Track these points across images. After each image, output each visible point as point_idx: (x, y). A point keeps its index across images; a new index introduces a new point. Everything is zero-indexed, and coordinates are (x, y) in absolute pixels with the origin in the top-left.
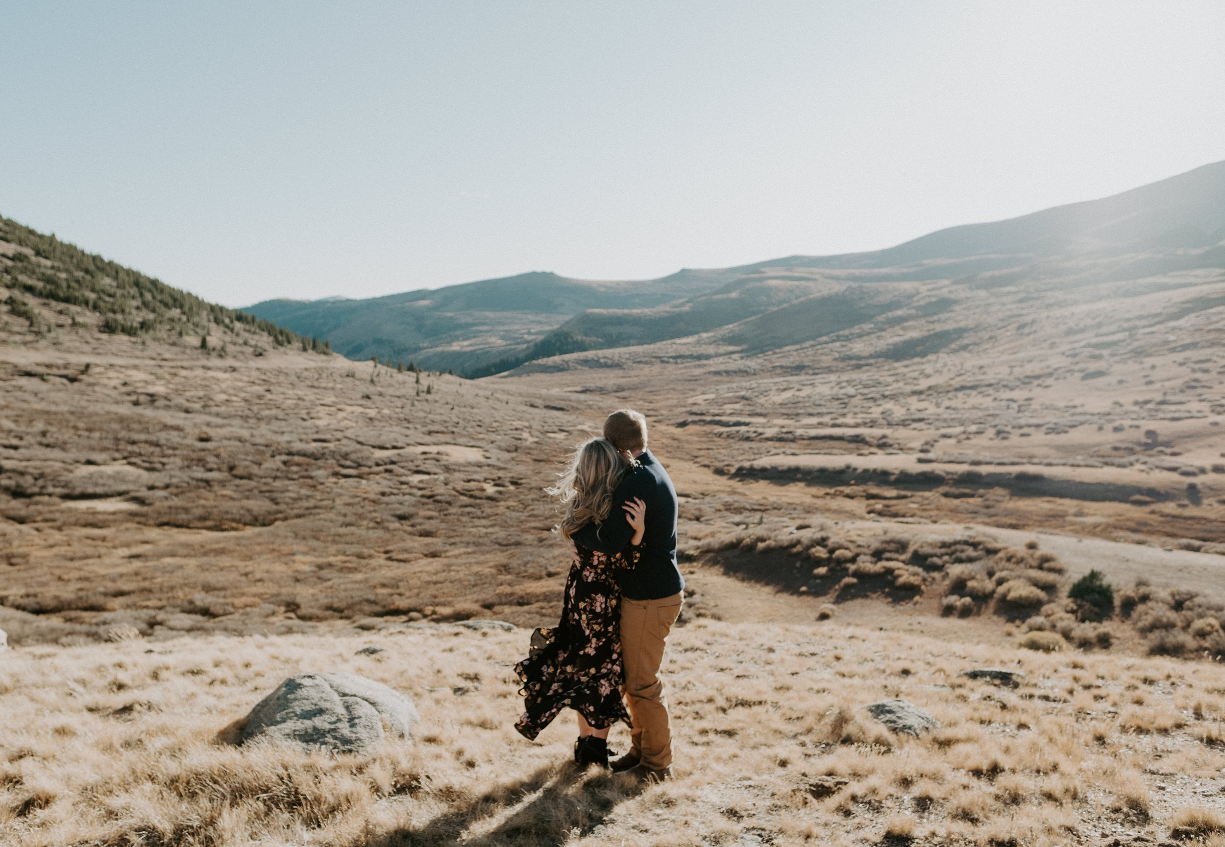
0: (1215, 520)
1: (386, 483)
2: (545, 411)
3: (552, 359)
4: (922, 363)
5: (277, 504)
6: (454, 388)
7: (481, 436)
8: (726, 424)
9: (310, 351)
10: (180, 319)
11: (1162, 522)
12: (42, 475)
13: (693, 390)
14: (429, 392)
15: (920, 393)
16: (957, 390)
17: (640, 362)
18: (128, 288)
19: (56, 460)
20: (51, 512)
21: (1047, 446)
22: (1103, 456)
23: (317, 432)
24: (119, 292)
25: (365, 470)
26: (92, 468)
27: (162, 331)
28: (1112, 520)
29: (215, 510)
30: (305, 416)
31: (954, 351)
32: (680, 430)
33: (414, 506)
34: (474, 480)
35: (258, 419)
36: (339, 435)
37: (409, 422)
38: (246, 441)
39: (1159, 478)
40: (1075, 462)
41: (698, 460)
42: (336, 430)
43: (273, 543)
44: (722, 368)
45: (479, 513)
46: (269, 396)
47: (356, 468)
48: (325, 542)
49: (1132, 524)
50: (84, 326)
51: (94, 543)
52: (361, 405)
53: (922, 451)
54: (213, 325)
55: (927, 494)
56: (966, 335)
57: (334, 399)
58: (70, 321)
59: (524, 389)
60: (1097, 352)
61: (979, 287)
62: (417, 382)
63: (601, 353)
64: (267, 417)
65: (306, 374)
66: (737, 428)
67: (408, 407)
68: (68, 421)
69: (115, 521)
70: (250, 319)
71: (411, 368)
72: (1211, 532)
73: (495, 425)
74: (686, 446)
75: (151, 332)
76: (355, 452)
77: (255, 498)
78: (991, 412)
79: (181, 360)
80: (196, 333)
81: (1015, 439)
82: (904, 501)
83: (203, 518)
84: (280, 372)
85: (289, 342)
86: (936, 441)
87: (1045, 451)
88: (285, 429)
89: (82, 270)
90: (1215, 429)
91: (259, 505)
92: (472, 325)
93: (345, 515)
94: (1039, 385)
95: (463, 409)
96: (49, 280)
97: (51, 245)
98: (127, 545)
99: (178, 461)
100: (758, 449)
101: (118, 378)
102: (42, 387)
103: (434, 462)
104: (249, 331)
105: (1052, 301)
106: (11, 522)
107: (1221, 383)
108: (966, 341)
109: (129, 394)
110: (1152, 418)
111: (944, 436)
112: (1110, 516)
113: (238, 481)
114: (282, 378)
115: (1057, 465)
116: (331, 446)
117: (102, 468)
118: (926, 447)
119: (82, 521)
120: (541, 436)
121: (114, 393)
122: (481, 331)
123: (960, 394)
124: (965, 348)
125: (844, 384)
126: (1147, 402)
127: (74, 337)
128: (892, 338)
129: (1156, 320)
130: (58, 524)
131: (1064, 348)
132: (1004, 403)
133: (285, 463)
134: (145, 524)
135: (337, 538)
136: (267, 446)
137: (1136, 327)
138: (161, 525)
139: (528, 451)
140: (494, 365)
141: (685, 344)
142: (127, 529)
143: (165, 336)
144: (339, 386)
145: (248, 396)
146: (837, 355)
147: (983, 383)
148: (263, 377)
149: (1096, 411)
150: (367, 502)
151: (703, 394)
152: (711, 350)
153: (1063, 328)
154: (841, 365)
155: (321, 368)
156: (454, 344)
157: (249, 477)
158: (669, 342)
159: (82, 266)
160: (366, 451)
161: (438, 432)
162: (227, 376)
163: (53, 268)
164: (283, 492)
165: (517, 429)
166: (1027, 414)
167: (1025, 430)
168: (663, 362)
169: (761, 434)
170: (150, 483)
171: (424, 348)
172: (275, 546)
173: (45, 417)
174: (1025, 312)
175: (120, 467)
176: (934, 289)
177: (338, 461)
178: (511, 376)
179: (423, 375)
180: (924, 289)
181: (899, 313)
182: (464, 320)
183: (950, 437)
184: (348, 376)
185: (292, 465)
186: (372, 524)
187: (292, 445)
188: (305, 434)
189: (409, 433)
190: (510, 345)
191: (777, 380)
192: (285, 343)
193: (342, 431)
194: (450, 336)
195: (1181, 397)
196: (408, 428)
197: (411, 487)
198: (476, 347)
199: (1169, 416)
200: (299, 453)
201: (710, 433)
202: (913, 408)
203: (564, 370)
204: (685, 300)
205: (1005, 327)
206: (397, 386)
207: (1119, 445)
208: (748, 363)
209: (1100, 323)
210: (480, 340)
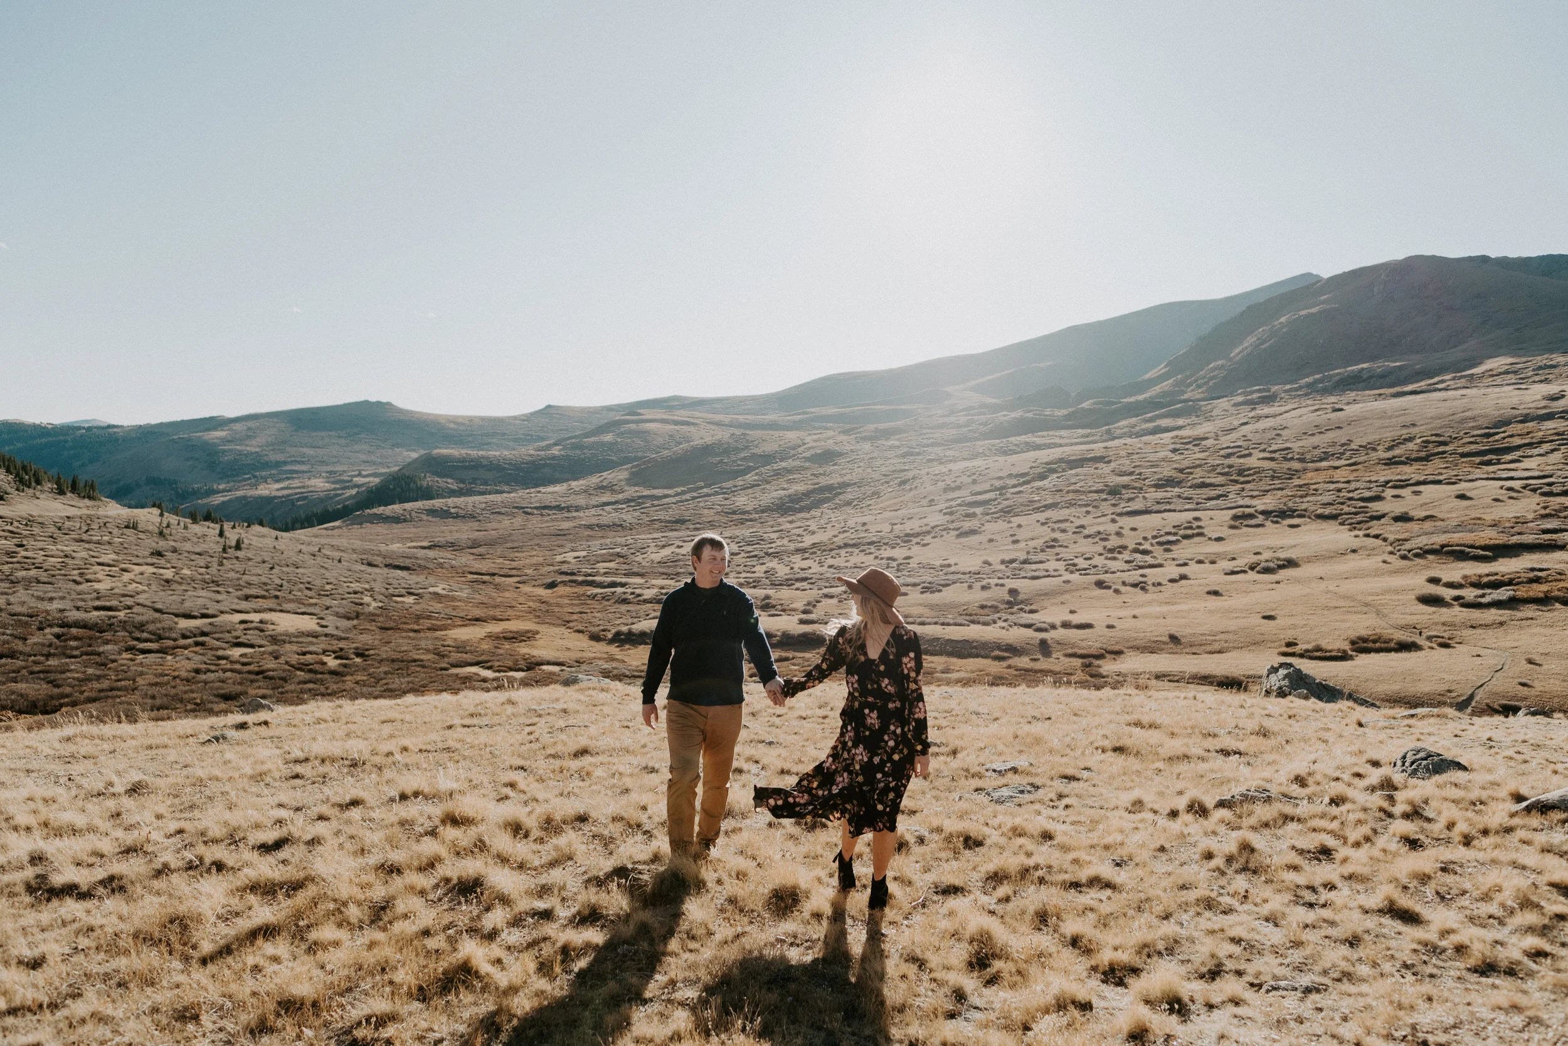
0: (1061, 673)
1: (198, 658)
2: (386, 570)
3: (390, 507)
4: (807, 519)
5: (58, 686)
6: (269, 542)
7: (312, 601)
8: (600, 585)
9: (69, 495)
11: (1016, 676)
13: (562, 546)
14: (238, 547)
15: (804, 551)
16: (840, 547)
17: (499, 513)
21: (920, 605)
22: (971, 615)
23: (98, 598)
25: (170, 643)
28: (973, 674)
30: (78, 579)
31: (837, 507)
32: (549, 591)
33: (240, 684)
34: (310, 653)
35: (12, 582)
36: (129, 601)
37: (218, 585)
39: (1016, 635)
40: (946, 621)
41: (571, 624)
42: (124, 595)
44: (594, 521)
45: (322, 689)
46: (22, 552)
47: (157, 641)
49: (991, 679)
52: (152, 564)
53: (805, 612)
55: (807, 655)
56: (849, 490)
57: (114, 556)
59: (357, 544)
60: (972, 510)
61: (865, 439)
62: (221, 534)
63: (451, 501)
64: (24, 579)
65: (68, 524)
66: (613, 590)
67: (215, 566)
71: (208, 517)
73: (328, 587)
74: (557, 609)
76: (153, 622)
77: (24, 680)
82: (786, 663)
84: (30, 521)
85: (38, 482)
86: (818, 602)
87: (921, 610)
88: (54, 595)
90: (1068, 587)
91: (36, 689)
92: (285, 463)
93: (153, 697)
94: (917, 543)
95: (285, 569)
100: (637, 612)
103: (257, 632)
105: (932, 457)
107: (1075, 543)
108: (849, 497)
110: (1015, 576)
111: (826, 596)
112: (972, 671)
114: (37, 530)
116: (121, 615)
118: (808, 608)
120: (386, 600)
122: (296, 472)
123: (843, 552)
124: (848, 503)
126: (1012, 561)
128: (774, 493)
131: (942, 506)
132: (884, 561)
133: (58, 636)
136: (31, 617)
137: (1006, 487)
139: (372, 617)
140: (315, 515)
141: (553, 493)
144: (117, 540)
146: (719, 509)
147: (865, 541)
148: (9, 528)
149: (968, 570)
150: (178, 681)
151: (573, 550)
152: (581, 501)
153: (941, 485)
155: (89, 517)
156: (261, 487)
157: (11, 655)
158: (534, 490)
160: (167, 620)
161: (257, 597)
164: (63, 672)
165: (355, 593)
166: (905, 573)
168: (525, 513)
169: (639, 595)
171: (218, 492)
174: (906, 468)
176: (820, 440)
177: (130, 633)
178: (339, 527)
179: (227, 526)
180: (808, 439)
181: (784, 464)
182: (274, 457)
183: (832, 597)
184: (127, 527)
185: (70, 639)
186: (189, 707)
187: (67, 614)
188: (83, 600)
189: (219, 597)
190: (335, 489)
191: (655, 535)
192: (33, 484)
193: (132, 596)
194: (255, 477)
195: (1041, 556)
196: (218, 592)
197: (232, 662)
198: (290, 491)
199: (1030, 574)
200: (77, 624)
201: (583, 595)
202: (796, 566)
203: (405, 521)
204: (552, 442)
205: (887, 482)
206: (195, 540)
207: (985, 603)
208: (624, 517)
209: (974, 482)
210: (296, 483)
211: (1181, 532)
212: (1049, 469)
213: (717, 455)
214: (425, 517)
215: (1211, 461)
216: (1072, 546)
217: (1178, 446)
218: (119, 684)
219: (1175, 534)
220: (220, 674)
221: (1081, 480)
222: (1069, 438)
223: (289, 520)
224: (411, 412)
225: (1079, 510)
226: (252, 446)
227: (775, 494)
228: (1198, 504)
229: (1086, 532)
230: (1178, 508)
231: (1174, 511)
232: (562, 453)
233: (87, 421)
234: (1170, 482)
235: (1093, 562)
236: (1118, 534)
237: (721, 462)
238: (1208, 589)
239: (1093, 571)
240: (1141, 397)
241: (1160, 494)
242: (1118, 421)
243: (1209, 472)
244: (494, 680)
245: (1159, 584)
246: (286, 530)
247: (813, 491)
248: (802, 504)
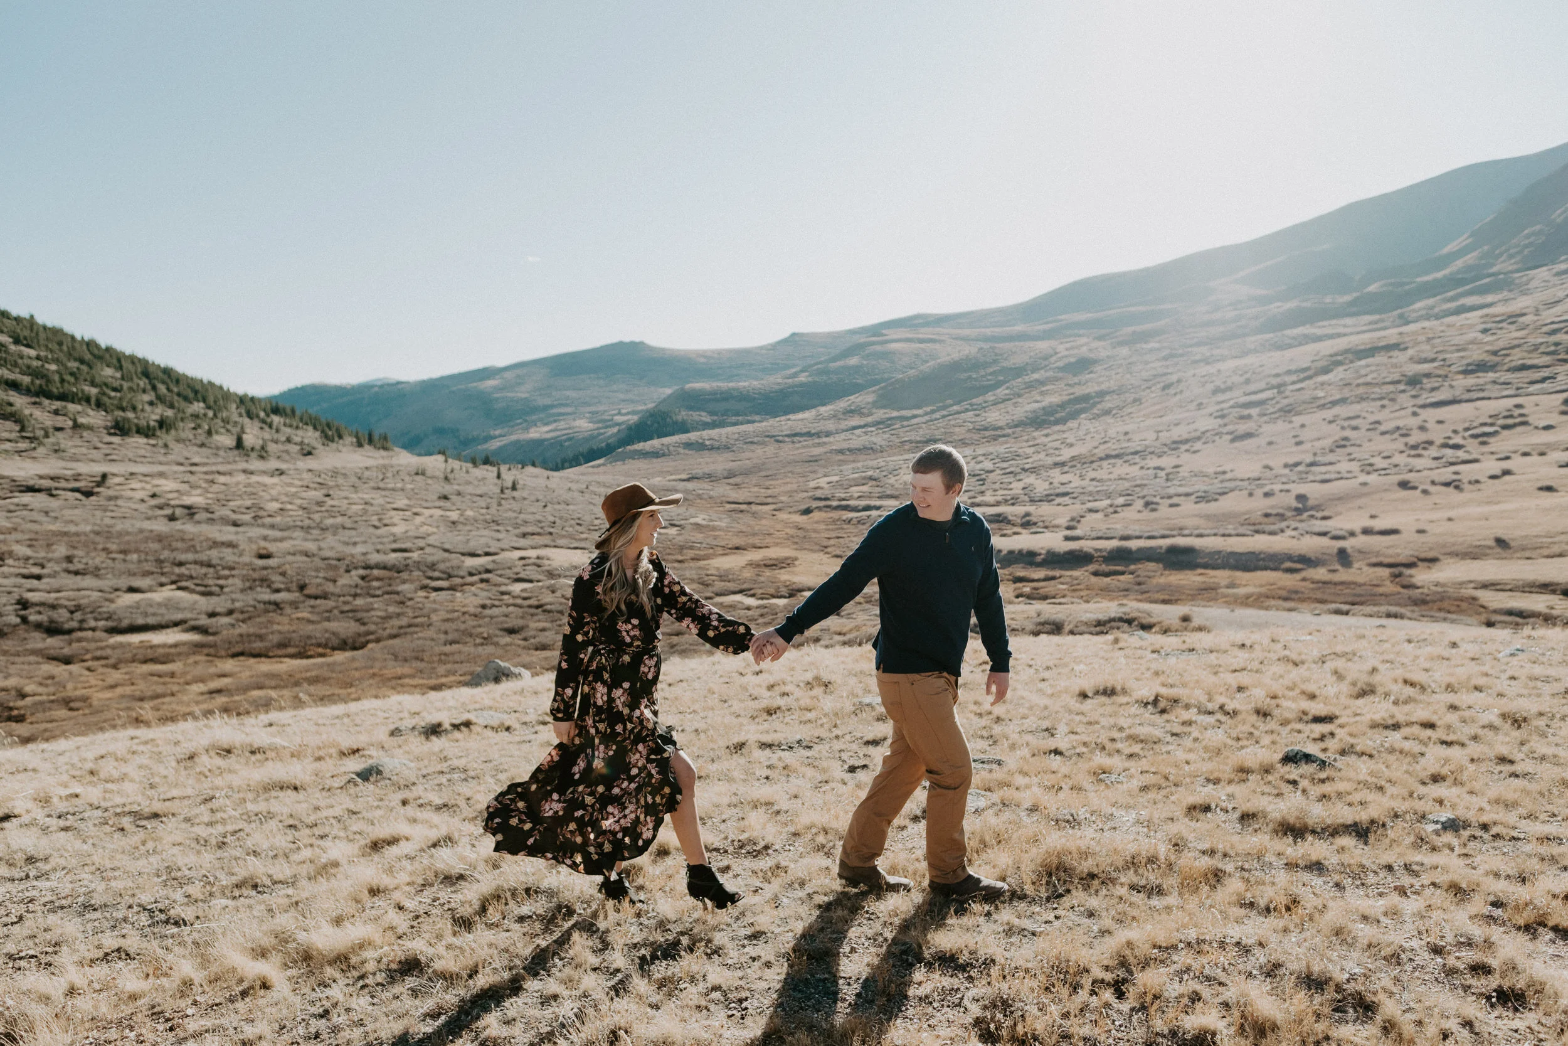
0: (1364, 584)
1: (485, 594)
3: (650, 443)
4: (1063, 432)
5: (364, 624)
6: (542, 482)
7: (582, 537)
8: (855, 509)
9: (367, 447)
10: (205, 415)
11: (1313, 589)
12: (78, 608)
13: (815, 472)
14: (514, 488)
15: (1063, 464)
16: (1101, 459)
17: (751, 443)
18: (136, 380)
19: (92, 590)
20: (102, 648)
21: (1197, 515)
22: (1254, 524)
23: (395, 541)
24: (126, 385)
25: (458, 581)
26: (137, 597)
27: (186, 430)
28: (1263, 590)
29: (294, 635)
30: (377, 523)
31: (1096, 417)
32: (805, 517)
33: (522, 618)
35: (322, 529)
36: (421, 543)
37: (498, 525)
38: (314, 555)
39: (1309, 545)
40: (1227, 532)
41: (829, 550)
42: (417, 538)
43: (372, 667)
44: (845, 445)
46: (330, 502)
47: (447, 579)
48: (428, 662)
49: (1284, 593)
50: (89, 428)
51: (162, 680)
52: (440, 508)
53: (1069, 528)
54: (246, 421)
55: (1076, 573)
56: (1107, 398)
57: (406, 502)
58: (70, 423)
60: (1246, 412)
61: (1122, 344)
62: (499, 477)
63: (706, 434)
64: (332, 526)
65: (367, 474)
66: (868, 513)
67: (494, 507)
68: (94, 543)
69: (180, 654)
70: (288, 411)
71: (487, 461)
72: (1361, 595)
73: (597, 522)
74: (814, 535)
75: (173, 432)
76: (443, 561)
77: (336, 619)
78: (1138, 482)
79: (214, 464)
80: (228, 431)
81: (1164, 510)
82: (1053, 582)
83: (282, 645)
84: (335, 473)
85: (340, 437)
86: (1082, 517)
87: (1196, 521)
88: (357, 539)
89: (75, 360)
90: (1365, 489)
91: (346, 627)
92: (552, 406)
93: (446, 632)
94: (1187, 451)
95: (557, 507)
96: (35, 373)
97: (32, 330)
98: (202, 680)
99: (238, 583)
101: (143, 489)
102: (54, 503)
103: (535, 568)
104: (291, 426)
105: (1197, 357)
106: (55, 663)
107: (1370, 440)
108: (1109, 405)
109: (161, 508)
110: (1302, 480)
111: (1091, 511)
112: (1261, 586)
113: (312, 602)
114: (340, 481)
115: (1208, 535)
116: (415, 556)
117: (148, 595)
118: (1072, 524)
119: (140, 657)
121: (142, 507)
122: (562, 414)
123: (1105, 463)
124: (1107, 412)
125: (981, 458)
126: (1297, 464)
127: (78, 442)
128: (1027, 406)
129: (1302, 376)
130: (112, 661)
131: (1213, 409)
132: (1150, 472)
133: (363, 578)
134: (215, 656)
135: (443, 657)
136: (339, 560)
137: (1284, 384)
138: (235, 655)
140: (582, 454)
141: (802, 420)
142: (196, 663)
143: (191, 437)
144: (409, 486)
145: (305, 503)
146: (971, 426)
147: (1129, 451)
148: (318, 479)
149: (1247, 476)
150: (467, 616)
151: (825, 476)
152: (831, 426)
153: (1210, 387)
154: (976, 437)
155: (385, 466)
156: (532, 430)
157: (325, 596)
158: (783, 418)
159: (76, 355)
160: (455, 559)
161: (533, 534)
162: (275, 480)
163: (38, 358)
164: (368, 611)
166: (1175, 482)
167: (1175, 500)
168: (778, 441)
170: (210, 609)
171: (495, 437)
172: (376, 670)
173: (66, 539)
174: (1169, 371)
175: (168, 593)
176: (1072, 348)
177: (424, 572)
178: (604, 465)
179: (504, 468)
180: (1061, 348)
181: (1036, 376)
182: (542, 401)
183: (1097, 511)
184: (417, 474)
185: (372, 580)
186: (478, 641)
187: (369, 556)
188: (381, 543)
189: (500, 536)
190: (599, 428)
191: (906, 456)
192: (336, 439)
193: (423, 538)
194: (526, 421)
195: (1331, 457)
196: (498, 531)
197: (514, 597)
198: (558, 433)
199: (1319, 478)
200: (378, 566)
201: (838, 520)
202: (1056, 482)
203: (664, 455)
204: (798, 369)
205: (1149, 388)
206: (476, 483)
207: (1269, 511)
208: (874, 439)
209: (1248, 382)
210: (562, 425)
211: (1501, 422)
212: (1334, 362)
213: (965, 371)
214: (681, 450)
215: (1532, 340)
216: (1366, 445)
217: (1488, 326)
218: (419, 620)
219: (1492, 425)
220: (504, 609)
221: (1372, 372)
222: (1355, 326)
223: (559, 460)
224: (663, 349)
225: (1373, 404)
226: (522, 393)
227: (1029, 408)
228: (1518, 389)
229: (1383, 428)
230: (1493, 395)
231: (1489, 398)
232: (810, 379)
233: (380, 380)
234: (1481, 367)
235: (1394, 460)
236: (1422, 428)
237: (970, 377)
238: (1540, 484)
239: (1394, 470)
240: (1439, 275)
241: (1471, 381)
242: (1412, 303)
243: (1530, 352)
244: (757, 607)
245: (1477, 482)
246: (557, 469)
247: (1070, 402)
248: (1058, 416)
